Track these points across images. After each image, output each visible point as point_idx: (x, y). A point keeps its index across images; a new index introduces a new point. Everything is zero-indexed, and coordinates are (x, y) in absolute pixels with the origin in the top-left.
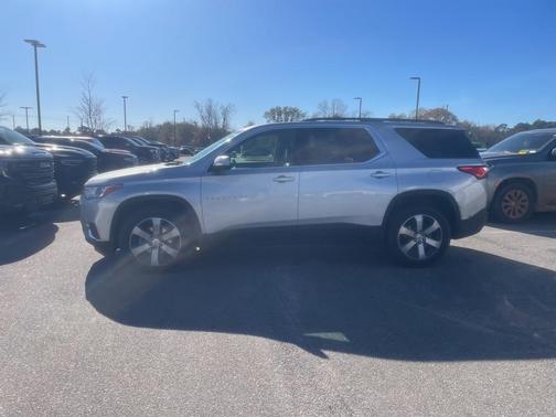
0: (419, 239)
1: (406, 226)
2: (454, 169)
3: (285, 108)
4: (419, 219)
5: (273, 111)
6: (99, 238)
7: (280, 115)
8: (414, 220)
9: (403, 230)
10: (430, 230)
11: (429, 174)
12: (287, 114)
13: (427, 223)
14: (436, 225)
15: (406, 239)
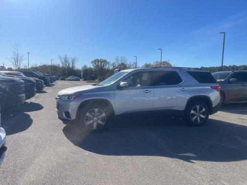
0: (197, 115)
1: (193, 110)
2: (209, 87)
3: (101, 60)
4: (198, 107)
5: (95, 61)
6: (70, 118)
7: (98, 62)
8: (196, 108)
9: (192, 112)
10: (202, 112)
11: (201, 89)
12: (101, 62)
13: (201, 109)
14: (204, 110)
15: (193, 115)
